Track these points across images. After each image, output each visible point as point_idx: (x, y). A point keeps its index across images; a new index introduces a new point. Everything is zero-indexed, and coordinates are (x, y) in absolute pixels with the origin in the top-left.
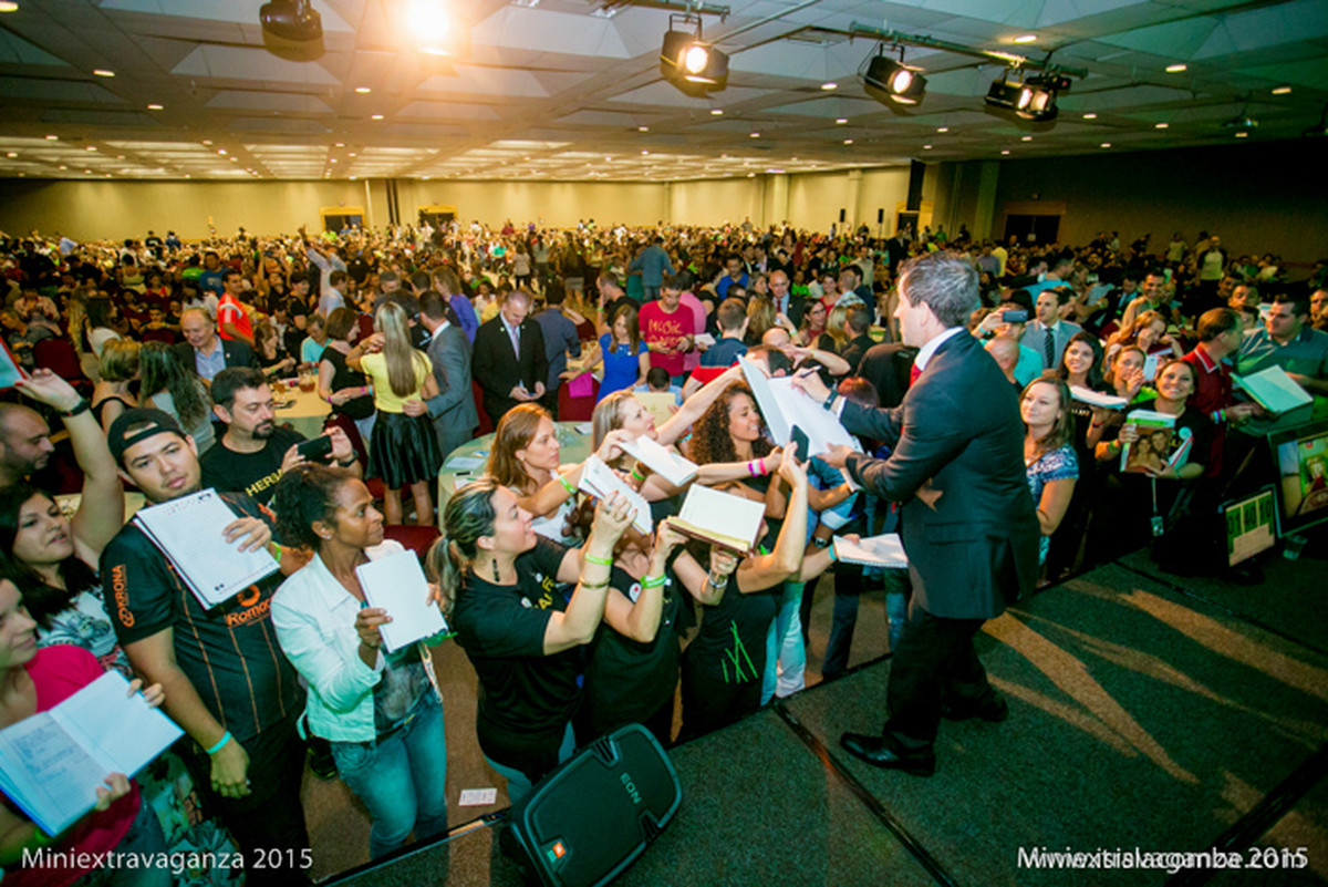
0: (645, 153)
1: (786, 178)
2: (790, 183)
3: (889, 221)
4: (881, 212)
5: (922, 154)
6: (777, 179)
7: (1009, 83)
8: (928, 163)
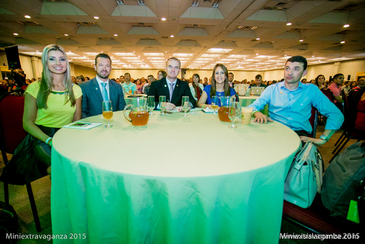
4: (349, 76)
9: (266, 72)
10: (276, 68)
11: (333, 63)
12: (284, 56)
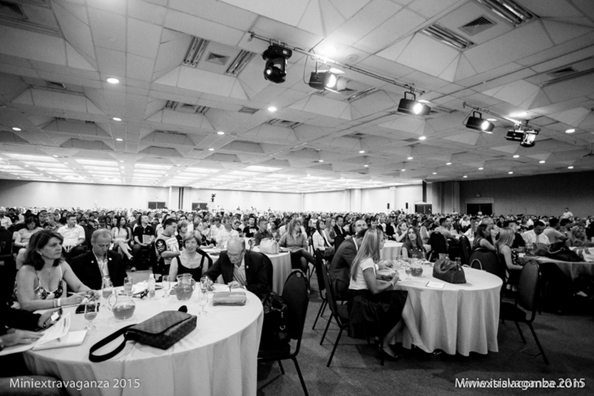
0: (309, 175)
1: (360, 191)
2: (361, 192)
3: (411, 208)
4: (407, 204)
5: (428, 178)
6: (356, 191)
7: (516, 131)
8: (428, 183)
9: (307, 195)
10: (322, 190)
11: (388, 187)
12: (339, 178)
